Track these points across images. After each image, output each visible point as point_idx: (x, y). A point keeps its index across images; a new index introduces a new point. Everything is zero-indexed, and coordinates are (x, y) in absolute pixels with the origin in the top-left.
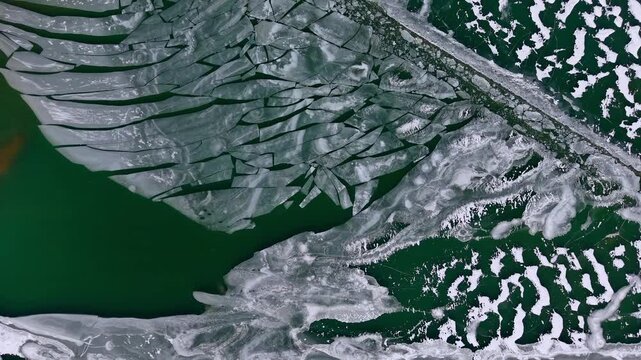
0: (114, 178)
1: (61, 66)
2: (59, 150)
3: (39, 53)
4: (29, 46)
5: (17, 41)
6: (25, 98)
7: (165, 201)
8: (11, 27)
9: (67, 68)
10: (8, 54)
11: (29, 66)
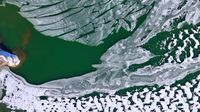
0: (59, 37)
1: (36, 7)
2: (41, 33)
3: (28, 5)
4: (25, 3)
5: (22, 3)
6: (28, 19)
7: (76, 41)
9: (38, 7)
10: (20, 7)
11: (27, 9)
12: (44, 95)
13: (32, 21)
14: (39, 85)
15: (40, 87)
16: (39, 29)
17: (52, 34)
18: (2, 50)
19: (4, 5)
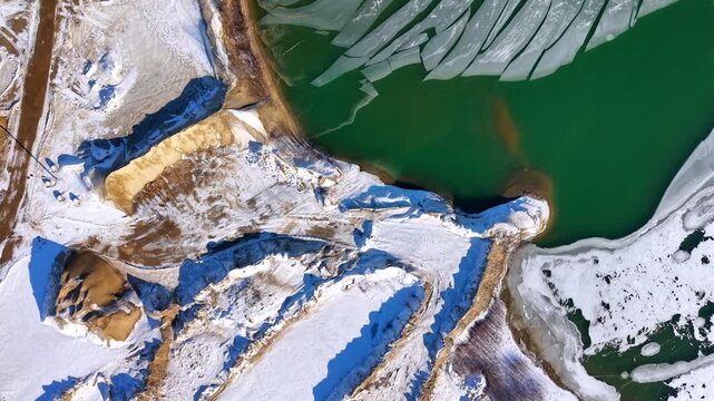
0: (589, 47)
1: (461, 22)
2: (533, 77)
3: (435, 34)
4: (424, 37)
5: (413, 45)
6: (468, 73)
7: (639, 16)
8: (397, 41)
9: (466, 18)
10: (418, 60)
11: (441, 51)
12: (686, 235)
13: (482, 68)
14: (650, 217)
15: (660, 222)
16: (518, 72)
17: (564, 54)
18: (475, 215)
19: (374, 94)
